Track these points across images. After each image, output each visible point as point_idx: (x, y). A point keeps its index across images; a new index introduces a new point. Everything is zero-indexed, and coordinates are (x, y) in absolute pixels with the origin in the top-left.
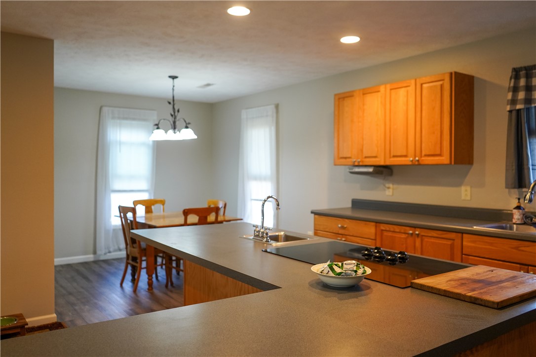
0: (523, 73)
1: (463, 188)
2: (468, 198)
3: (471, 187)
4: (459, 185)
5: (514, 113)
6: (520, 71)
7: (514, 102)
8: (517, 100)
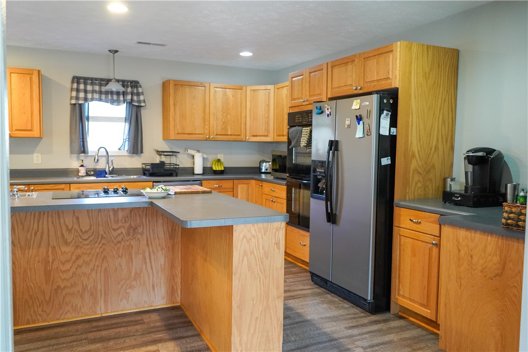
0: (82, 81)
1: (35, 155)
2: (40, 162)
3: (42, 154)
4: (32, 152)
5: (77, 106)
6: (80, 79)
7: (77, 98)
8: (79, 97)
